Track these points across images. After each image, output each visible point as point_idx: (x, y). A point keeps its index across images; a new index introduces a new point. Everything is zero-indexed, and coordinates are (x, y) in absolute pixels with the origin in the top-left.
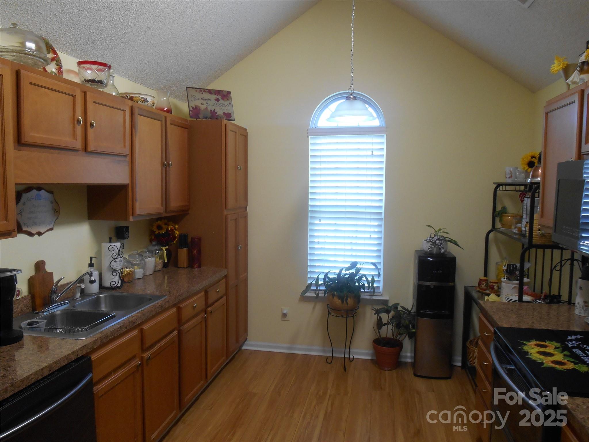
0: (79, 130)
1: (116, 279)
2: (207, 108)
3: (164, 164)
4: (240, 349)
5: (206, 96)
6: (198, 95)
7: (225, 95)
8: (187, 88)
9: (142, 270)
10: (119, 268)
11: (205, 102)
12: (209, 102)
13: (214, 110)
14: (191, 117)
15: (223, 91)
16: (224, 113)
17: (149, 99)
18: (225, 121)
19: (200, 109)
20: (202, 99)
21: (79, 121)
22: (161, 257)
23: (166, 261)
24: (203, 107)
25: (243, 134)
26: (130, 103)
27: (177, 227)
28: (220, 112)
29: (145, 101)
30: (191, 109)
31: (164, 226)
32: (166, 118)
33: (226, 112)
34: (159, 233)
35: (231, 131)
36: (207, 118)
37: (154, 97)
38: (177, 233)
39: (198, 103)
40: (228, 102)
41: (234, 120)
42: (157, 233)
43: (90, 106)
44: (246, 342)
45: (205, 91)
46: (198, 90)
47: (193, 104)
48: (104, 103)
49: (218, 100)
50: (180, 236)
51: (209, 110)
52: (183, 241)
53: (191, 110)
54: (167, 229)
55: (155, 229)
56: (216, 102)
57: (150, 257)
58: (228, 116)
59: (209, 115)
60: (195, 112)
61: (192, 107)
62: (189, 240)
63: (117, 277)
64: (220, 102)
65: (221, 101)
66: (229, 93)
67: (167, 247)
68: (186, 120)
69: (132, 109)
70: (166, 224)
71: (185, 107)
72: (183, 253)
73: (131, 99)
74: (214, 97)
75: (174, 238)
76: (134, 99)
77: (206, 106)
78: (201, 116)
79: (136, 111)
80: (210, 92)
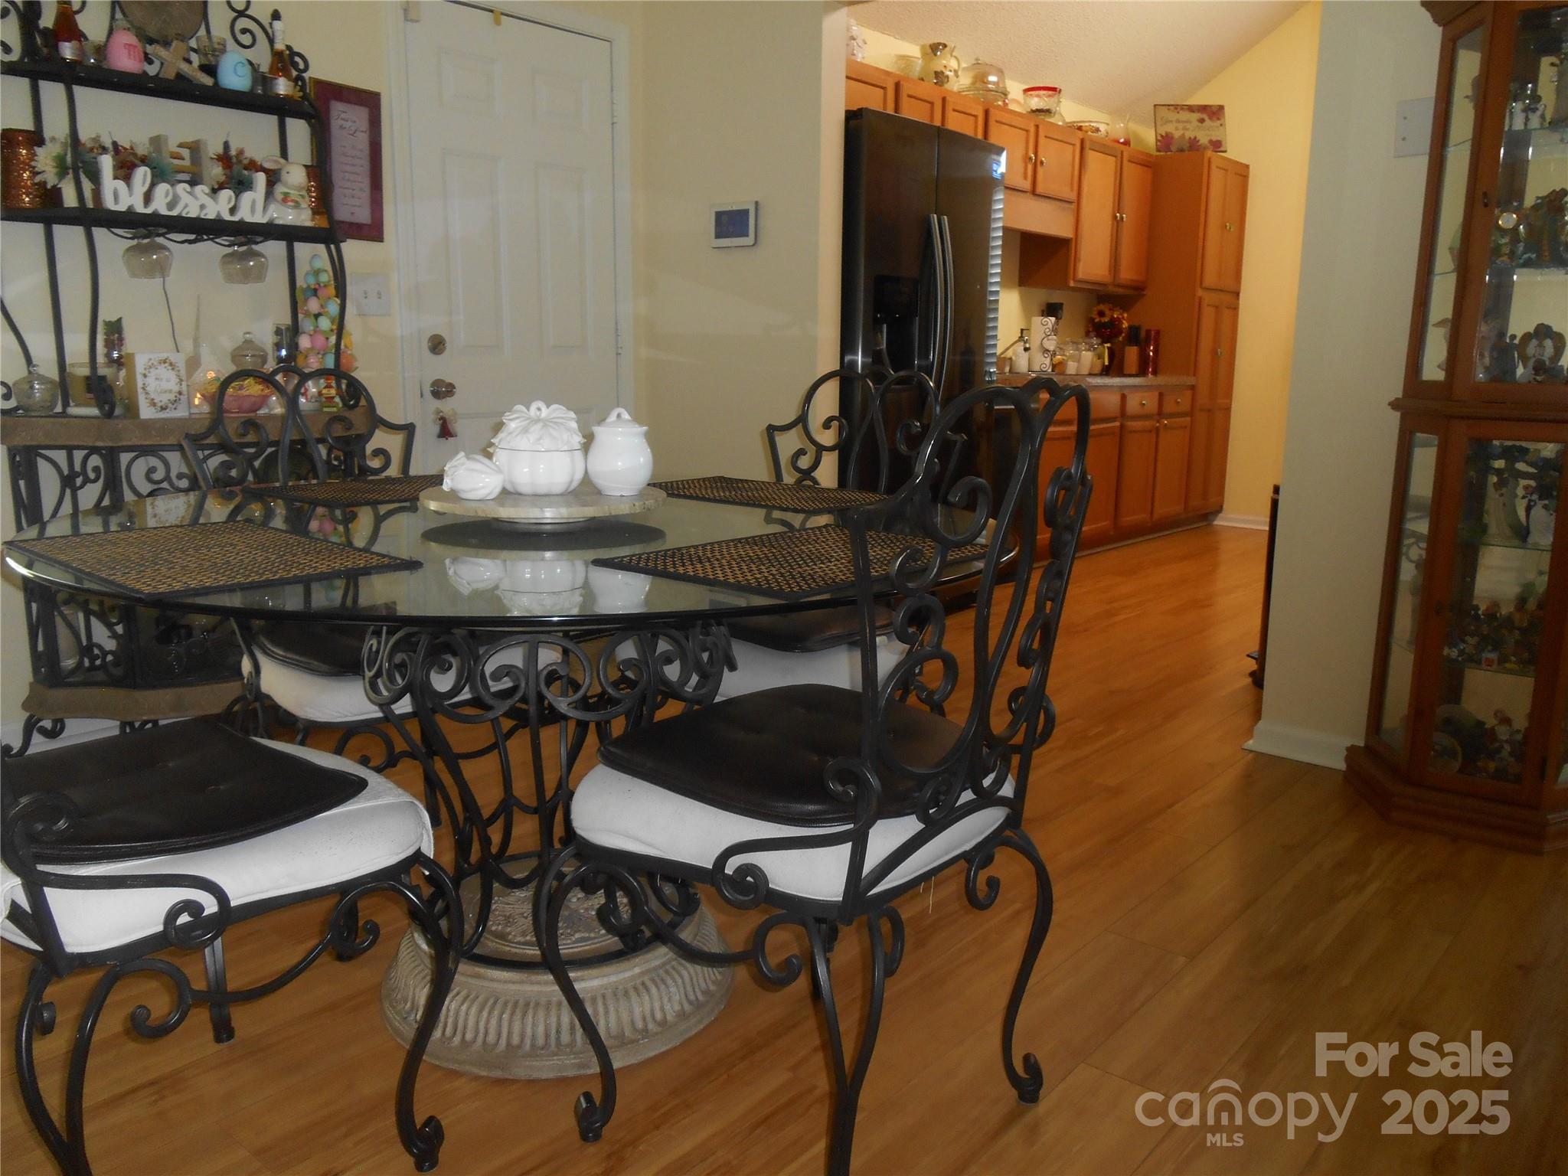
0: (1030, 167)
1: (1048, 361)
2: (1183, 134)
3: (1116, 217)
4: (1210, 525)
5: (1185, 115)
6: (1172, 115)
7: (1215, 112)
8: (1155, 106)
9: (1076, 364)
10: (1052, 348)
11: (1180, 126)
12: (1188, 126)
13: (1195, 138)
14: (1158, 150)
15: (1210, 106)
16: (1211, 141)
17: (1103, 128)
18: (1209, 153)
19: (1172, 138)
20: (1178, 121)
21: (1030, 158)
22: (1100, 357)
23: (1107, 363)
24: (1177, 134)
25: (1241, 173)
26: (1080, 134)
27: (1125, 315)
28: (1203, 140)
29: (1098, 130)
30: (1159, 138)
31: (1107, 312)
32: (1122, 152)
33: (1214, 139)
34: (1100, 321)
35: (1217, 167)
36: (1182, 150)
37: (1108, 124)
38: (1125, 325)
39: (1170, 128)
40: (1219, 122)
41: (1225, 152)
42: (1097, 320)
43: (1042, 140)
44: (1221, 515)
45: (1182, 109)
46: (1172, 108)
47: (1162, 131)
48: (1055, 137)
49: (1202, 121)
50: (1130, 328)
51: (1187, 138)
52: (1135, 336)
53: (1159, 141)
54: (1112, 316)
55: (1094, 315)
56: (1200, 124)
57: (1086, 350)
58: (1217, 145)
59: (1186, 146)
60: (1165, 142)
61: (1162, 136)
62: (1143, 334)
63: (1048, 359)
64: (1204, 124)
65: (1208, 122)
66: (1221, 108)
67: (1109, 345)
68: (1151, 156)
69: (1082, 141)
70: (1110, 310)
71: (1148, 137)
72: (1132, 353)
73: (1080, 128)
74: (1196, 116)
75: (1120, 332)
76: (1084, 128)
77: (1182, 132)
78: (1174, 148)
79: (1087, 145)
80: (1191, 109)
